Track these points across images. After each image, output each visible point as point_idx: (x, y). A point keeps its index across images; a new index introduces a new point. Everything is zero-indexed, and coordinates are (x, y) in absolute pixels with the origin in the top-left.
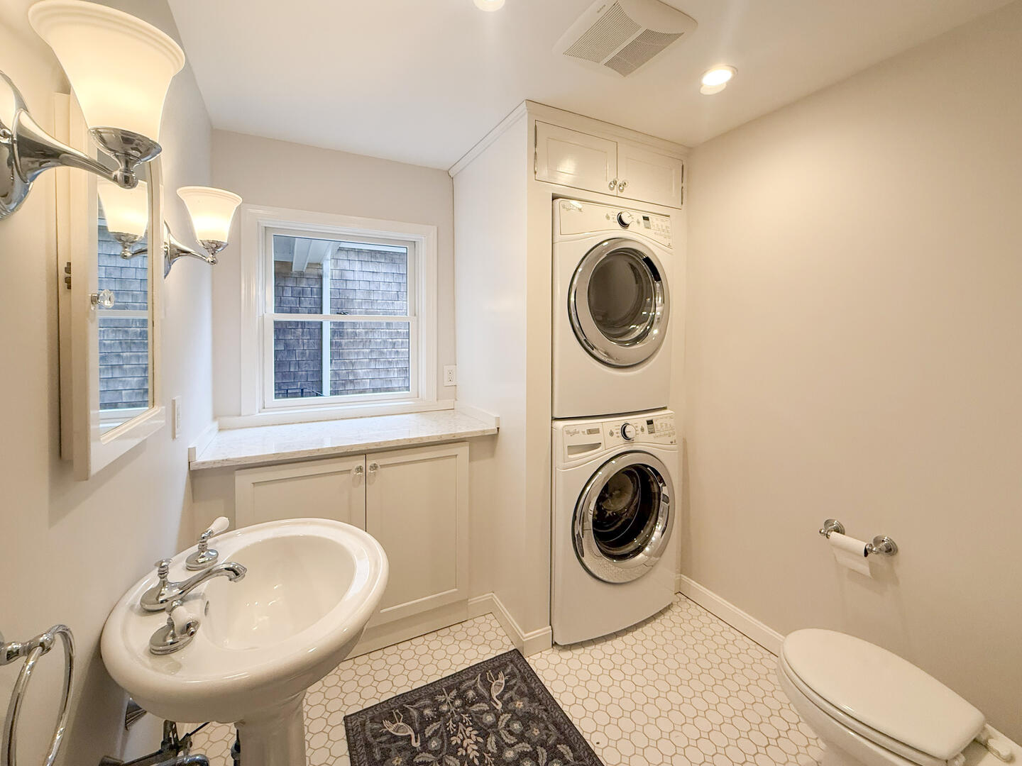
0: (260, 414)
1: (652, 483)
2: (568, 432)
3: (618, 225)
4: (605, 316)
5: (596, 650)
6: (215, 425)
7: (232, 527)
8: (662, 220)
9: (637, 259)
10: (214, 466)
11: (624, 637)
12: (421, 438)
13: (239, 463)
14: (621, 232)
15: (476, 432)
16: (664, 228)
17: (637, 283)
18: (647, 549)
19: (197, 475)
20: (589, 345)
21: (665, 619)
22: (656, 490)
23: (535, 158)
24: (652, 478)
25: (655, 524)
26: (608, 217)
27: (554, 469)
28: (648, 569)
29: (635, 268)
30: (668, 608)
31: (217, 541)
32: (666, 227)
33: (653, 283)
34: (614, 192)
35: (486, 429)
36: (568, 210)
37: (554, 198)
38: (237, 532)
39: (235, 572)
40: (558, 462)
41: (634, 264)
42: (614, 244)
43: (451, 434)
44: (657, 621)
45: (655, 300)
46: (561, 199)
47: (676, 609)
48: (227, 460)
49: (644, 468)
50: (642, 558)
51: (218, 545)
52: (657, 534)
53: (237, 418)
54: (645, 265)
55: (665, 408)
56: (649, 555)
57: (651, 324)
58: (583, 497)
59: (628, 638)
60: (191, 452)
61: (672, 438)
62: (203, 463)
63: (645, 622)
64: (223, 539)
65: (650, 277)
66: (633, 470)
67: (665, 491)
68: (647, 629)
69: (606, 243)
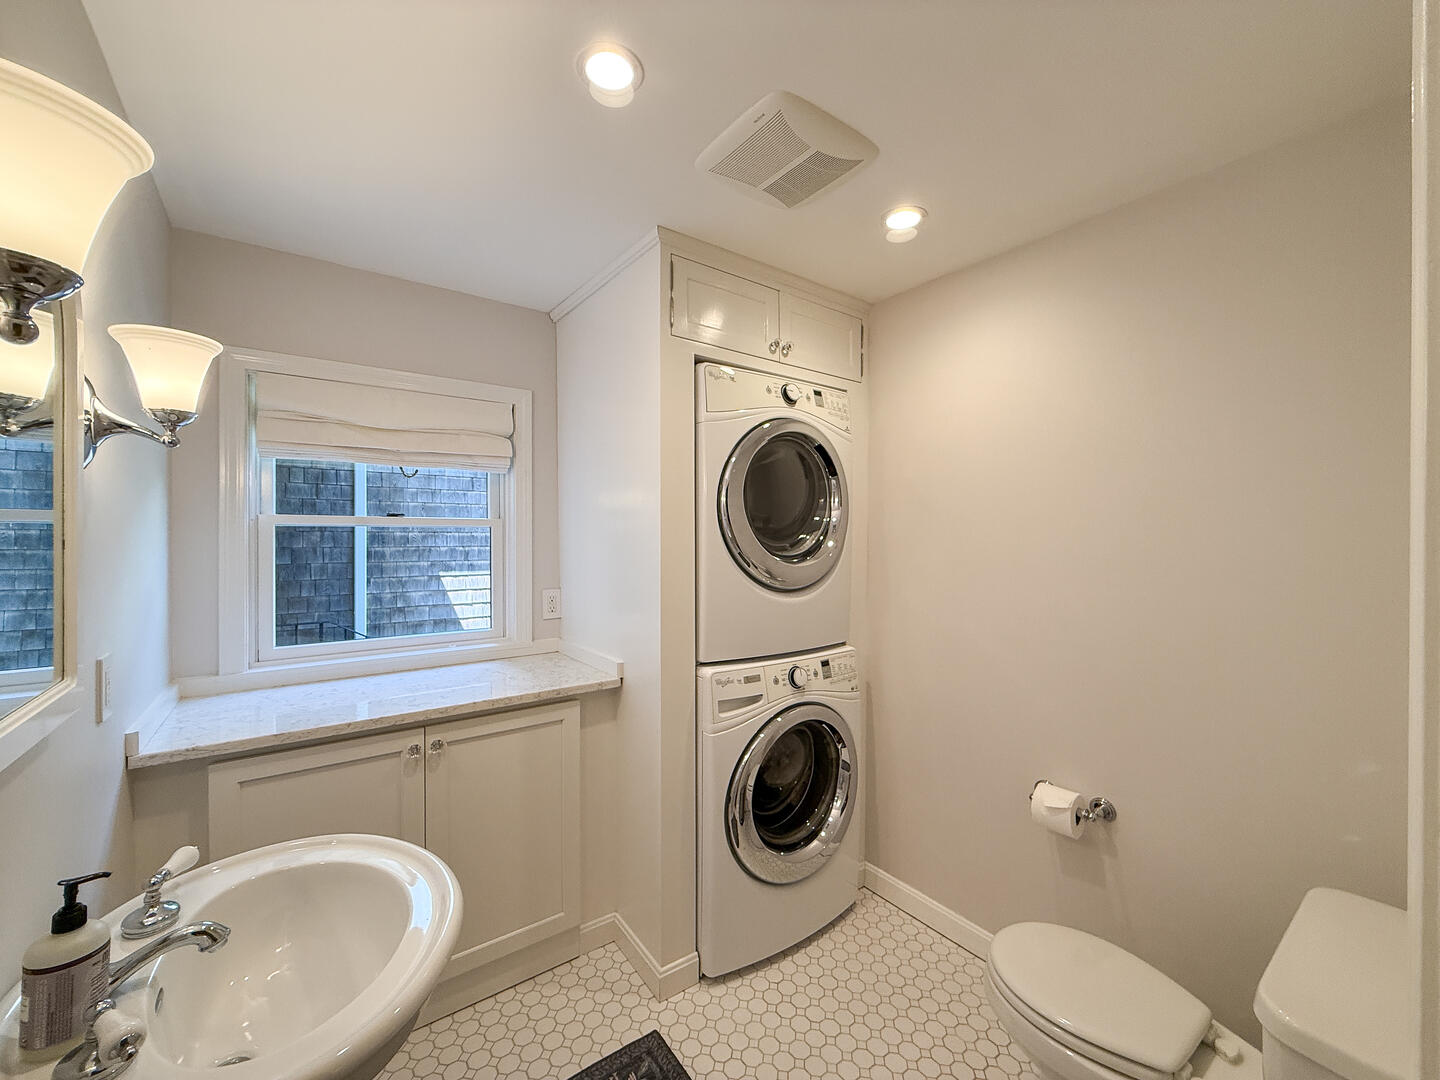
0: (251, 671)
1: (828, 744)
2: (719, 682)
3: (782, 402)
4: (767, 521)
5: (758, 979)
6: (173, 692)
7: (204, 860)
8: (838, 397)
9: (807, 447)
10: (171, 761)
11: (795, 956)
12: (509, 699)
13: (216, 753)
14: (785, 411)
15: (590, 686)
16: (841, 406)
17: (807, 477)
18: (823, 834)
19: (141, 778)
20: (745, 561)
21: (846, 926)
22: (834, 756)
23: (672, 306)
24: (828, 738)
25: (833, 800)
26: (769, 391)
27: (700, 733)
28: (823, 860)
29: (805, 459)
30: (850, 910)
31: (177, 886)
32: (844, 405)
33: (828, 478)
34: (775, 357)
35: (603, 681)
36: (717, 378)
37: (698, 361)
38: (213, 866)
39: (211, 937)
40: (706, 725)
41: (803, 452)
42: (778, 426)
43: (553, 691)
44: (837, 929)
45: (830, 502)
46: (706, 364)
47: (860, 911)
48: (194, 749)
49: (817, 725)
50: (815, 846)
51: (179, 892)
52: (835, 812)
53: (213, 678)
54: (817, 455)
55: (844, 644)
56: (825, 842)
57: (825, 534)
58: (740, 770)
59: (800, 957)
60: (131, 741)
61: (854, 683)
62: (152, 757)
63: (821, 932)
64: (187, 882)
65: (824, 471)
66: (806, 729)
67: (845, 755)
68: (825, 942)
69: (767, 425)
